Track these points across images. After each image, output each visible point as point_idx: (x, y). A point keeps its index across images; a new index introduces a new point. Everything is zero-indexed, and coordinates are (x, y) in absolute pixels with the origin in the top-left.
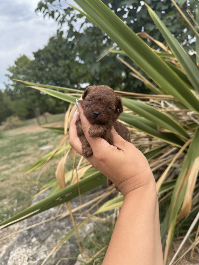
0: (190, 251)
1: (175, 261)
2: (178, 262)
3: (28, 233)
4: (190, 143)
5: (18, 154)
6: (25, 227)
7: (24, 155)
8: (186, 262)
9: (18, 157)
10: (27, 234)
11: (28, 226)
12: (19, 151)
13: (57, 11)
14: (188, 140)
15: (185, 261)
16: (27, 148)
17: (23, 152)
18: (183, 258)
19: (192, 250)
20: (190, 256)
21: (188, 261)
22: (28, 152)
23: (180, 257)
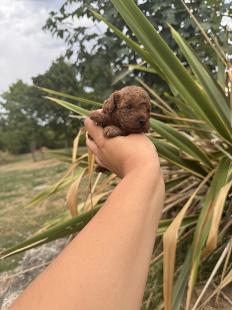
0: (216, 295)
1: (198, 307)
2: (201, 308)
3: (25, 278)
4: (214, 174)
5: (8, 194)
6: (21, 270)
7: (15, 196)
8: (211, 308)
9: (8, 197)
10: (23, 278)
11: (25, 269)
12: (10, 191)
13: (66, 30)
14: (212, 171)
15: (209, 308)
16: (19, 188)
17: (13, 193)
18: (207, 304)
19: (217, 294)
20: (215, 301)
21: (213, 307)
22: (20, 192)
23: (203, 302)
